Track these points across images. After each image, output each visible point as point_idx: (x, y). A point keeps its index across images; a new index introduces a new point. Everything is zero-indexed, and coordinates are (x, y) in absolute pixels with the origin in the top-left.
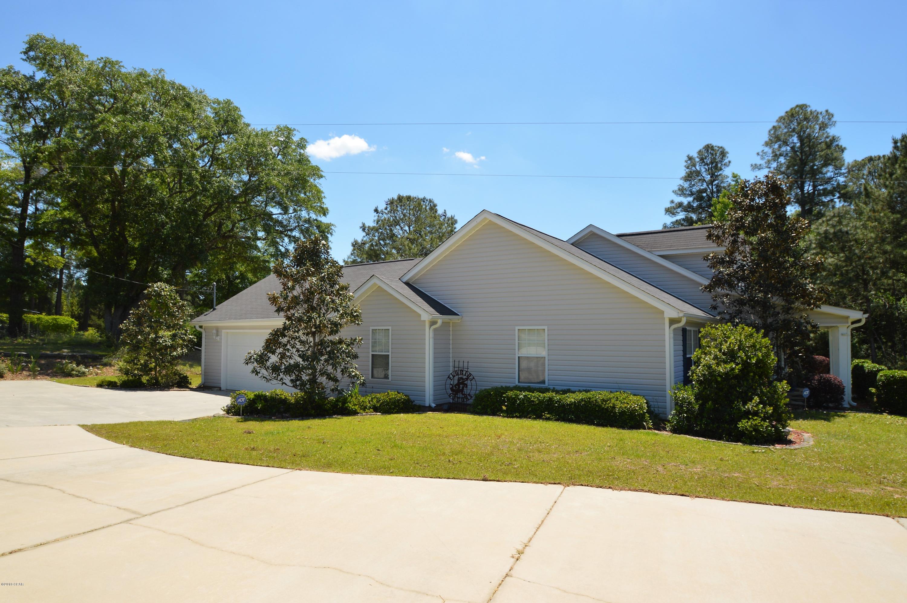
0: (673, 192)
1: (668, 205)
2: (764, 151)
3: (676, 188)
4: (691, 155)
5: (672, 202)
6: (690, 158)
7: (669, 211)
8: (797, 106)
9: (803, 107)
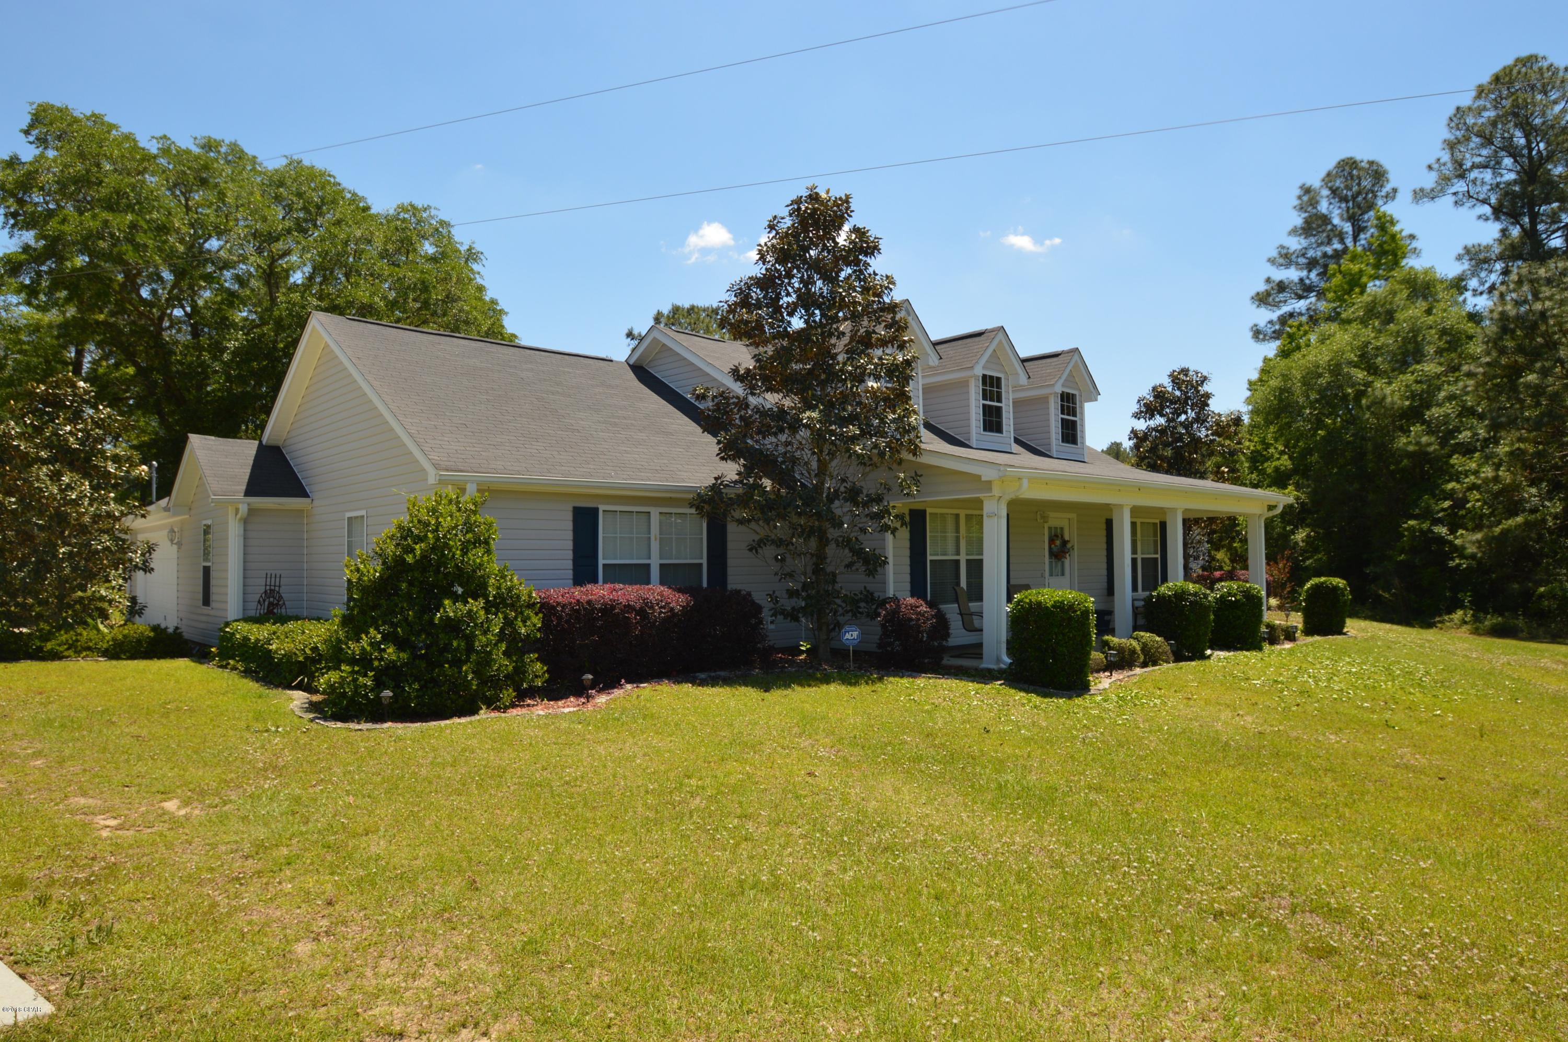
0: (1269, 260)
1: (1262, 287)
2: (1442, 161)
3: (1274, 253)
4: (1308, 185)
5: (1268, 280)
6: (1307, 190)
7: (1262, 299)
8: (1518, 60)
9: (1528, 61)
